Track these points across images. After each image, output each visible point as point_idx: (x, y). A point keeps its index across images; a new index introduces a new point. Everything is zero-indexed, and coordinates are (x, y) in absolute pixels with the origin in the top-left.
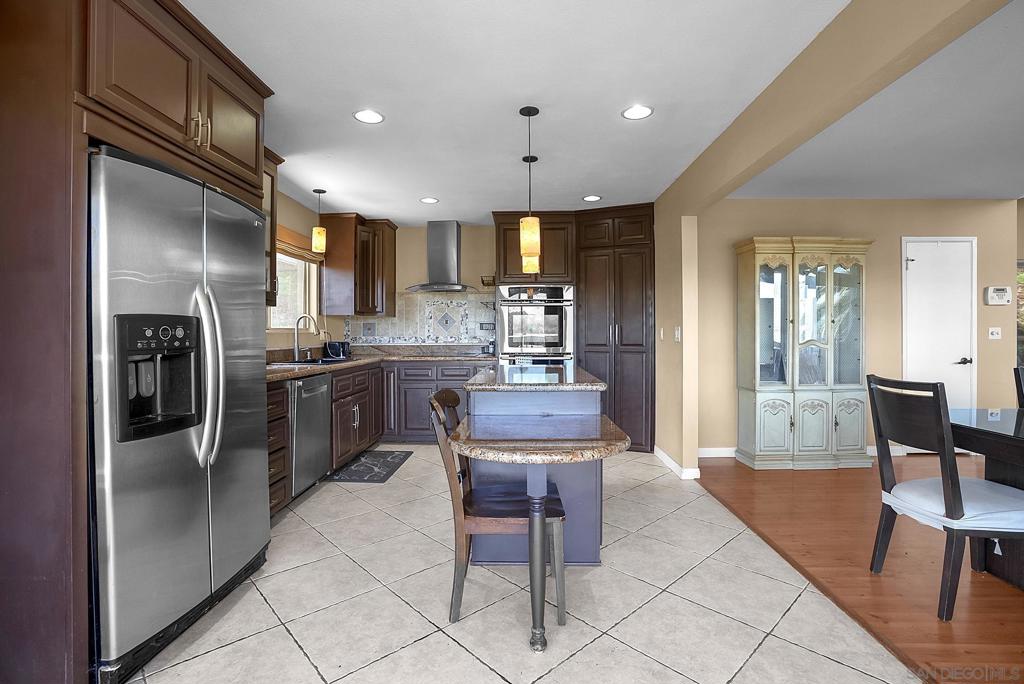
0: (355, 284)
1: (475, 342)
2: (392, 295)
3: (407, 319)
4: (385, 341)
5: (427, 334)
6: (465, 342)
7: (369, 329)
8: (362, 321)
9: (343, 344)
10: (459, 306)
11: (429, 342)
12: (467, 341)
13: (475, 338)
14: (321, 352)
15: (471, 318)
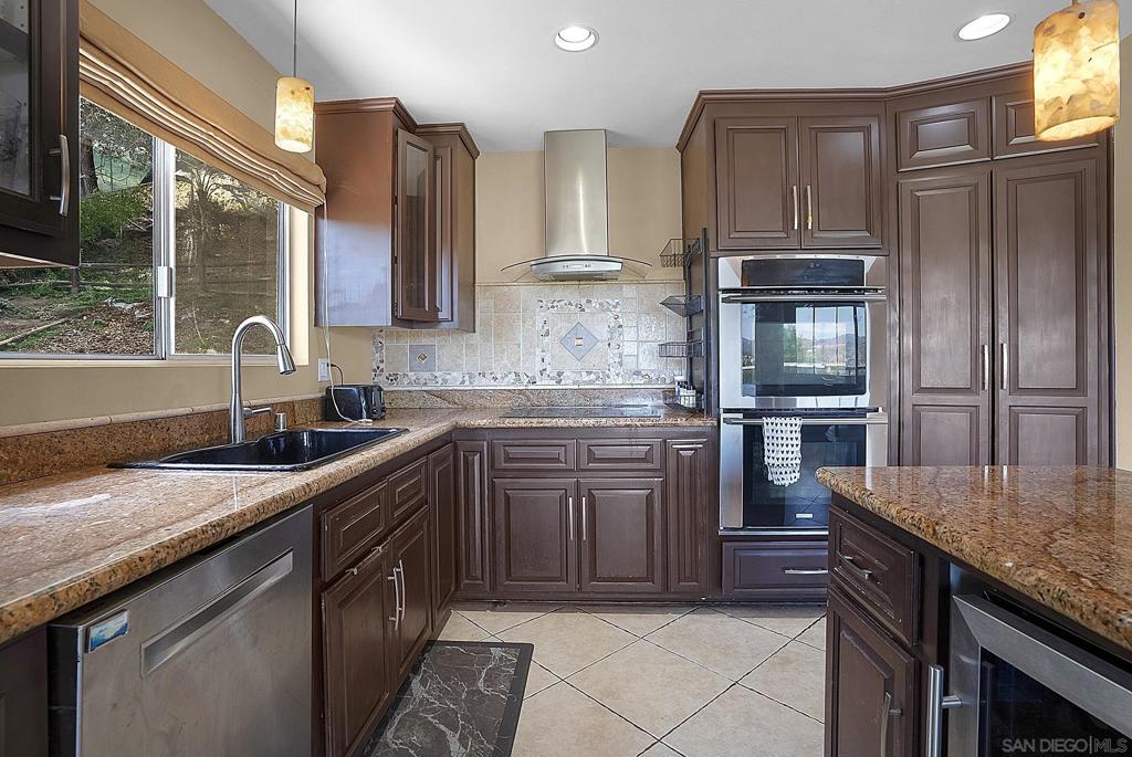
0: (394, 260)
1: (639, 381)
2: (469, 288)
3: (498, 336)
4: (454, 380)
5: (539, 367)
6: (616, 381)
7: (423, 357)
8: (408, 340)
9: (367, 391)
10: (603, 308)
11: (544, 383)
12: (620, 380)
13: (637, 373)
14: (318, 408)
15: (629, 334)
